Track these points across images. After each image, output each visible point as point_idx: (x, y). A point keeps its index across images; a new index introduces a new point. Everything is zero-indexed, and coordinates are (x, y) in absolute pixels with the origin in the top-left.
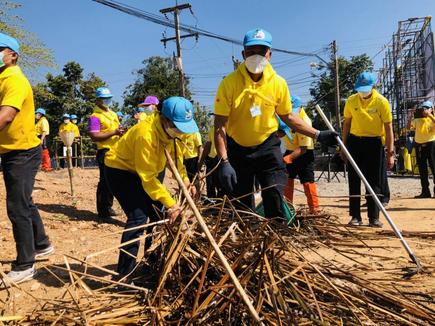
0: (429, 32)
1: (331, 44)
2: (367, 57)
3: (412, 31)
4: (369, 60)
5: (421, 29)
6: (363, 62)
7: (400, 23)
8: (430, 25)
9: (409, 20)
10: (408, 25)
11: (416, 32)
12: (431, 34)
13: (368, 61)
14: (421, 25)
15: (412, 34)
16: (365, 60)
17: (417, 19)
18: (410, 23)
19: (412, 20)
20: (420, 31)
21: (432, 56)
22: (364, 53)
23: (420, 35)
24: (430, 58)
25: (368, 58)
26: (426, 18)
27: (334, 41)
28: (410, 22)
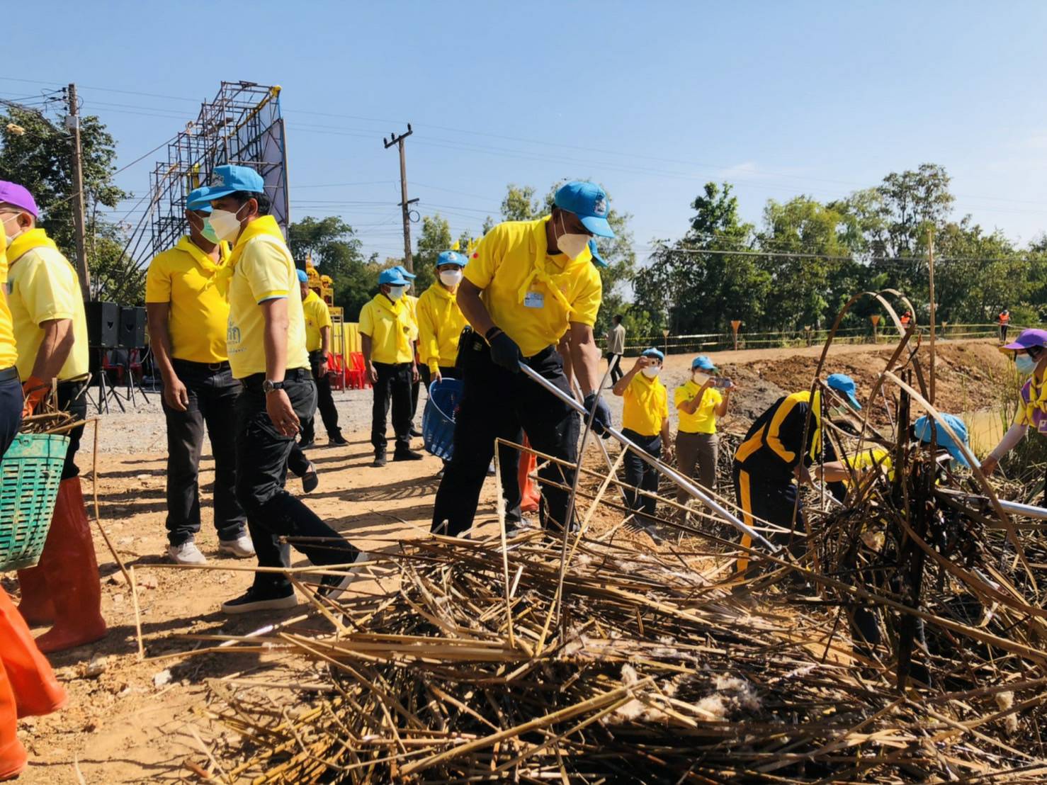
0: (276, 118)
1: (64, 90)
2: (100, 125)
3: (239, 105)
4: (104, 131)
5: (255, 106)
6: (90, 134)
7: (223, 84)
8: (277, 103)
9: (240, 83)
10: (235, 92)
11: (246, 109)
12: (280, 122)
13: (102, 134)
14: (258, 98)
15: (236, 110)
16: (95, 130)
17: (255, 85)
18: (240, 90)
19: (245, 86)
20: (254, 109)
21: (281, 163)
22: (94, 115)
23: (254, 116)
24: (276, 166)
25: (102, 127)
26: (271, 88)
27: (71, 86)
28: (240, 87)
